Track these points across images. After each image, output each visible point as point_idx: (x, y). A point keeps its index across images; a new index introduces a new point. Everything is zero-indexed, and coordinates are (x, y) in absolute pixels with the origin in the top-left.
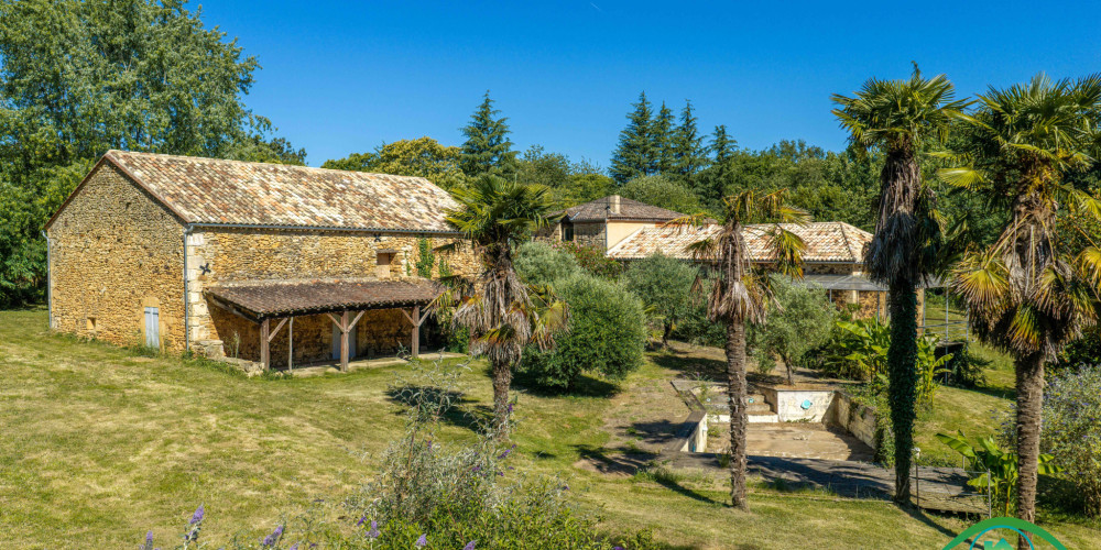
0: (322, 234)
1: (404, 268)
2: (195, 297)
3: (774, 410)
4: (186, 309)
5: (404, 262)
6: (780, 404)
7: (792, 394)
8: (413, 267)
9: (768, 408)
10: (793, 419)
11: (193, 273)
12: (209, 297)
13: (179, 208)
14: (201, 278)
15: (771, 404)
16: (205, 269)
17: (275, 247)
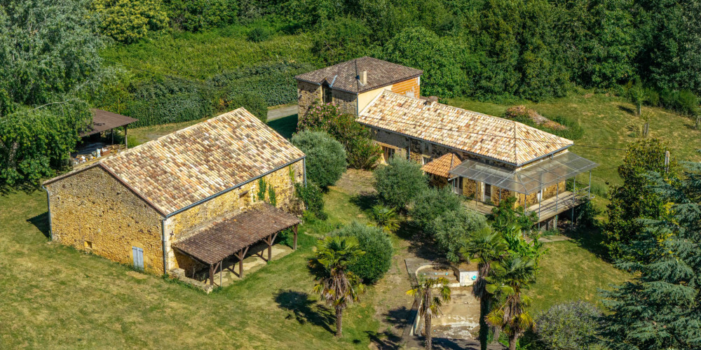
0: (215, 197)
1: (252, 198)
2: (168, 249)
3: (458, 280)
4: (164, 254)
5: (252, 195)
6: (461, 277)
7: (467, 273)
8: (256, 196)
9: (455, 278)
10: (467, 285)
11: (167, 237)
12: (174, 248)
13: (157, 205)
14: (171, 239)
15: (457, 277)
16: (172, 234)
17: (197, 212)
